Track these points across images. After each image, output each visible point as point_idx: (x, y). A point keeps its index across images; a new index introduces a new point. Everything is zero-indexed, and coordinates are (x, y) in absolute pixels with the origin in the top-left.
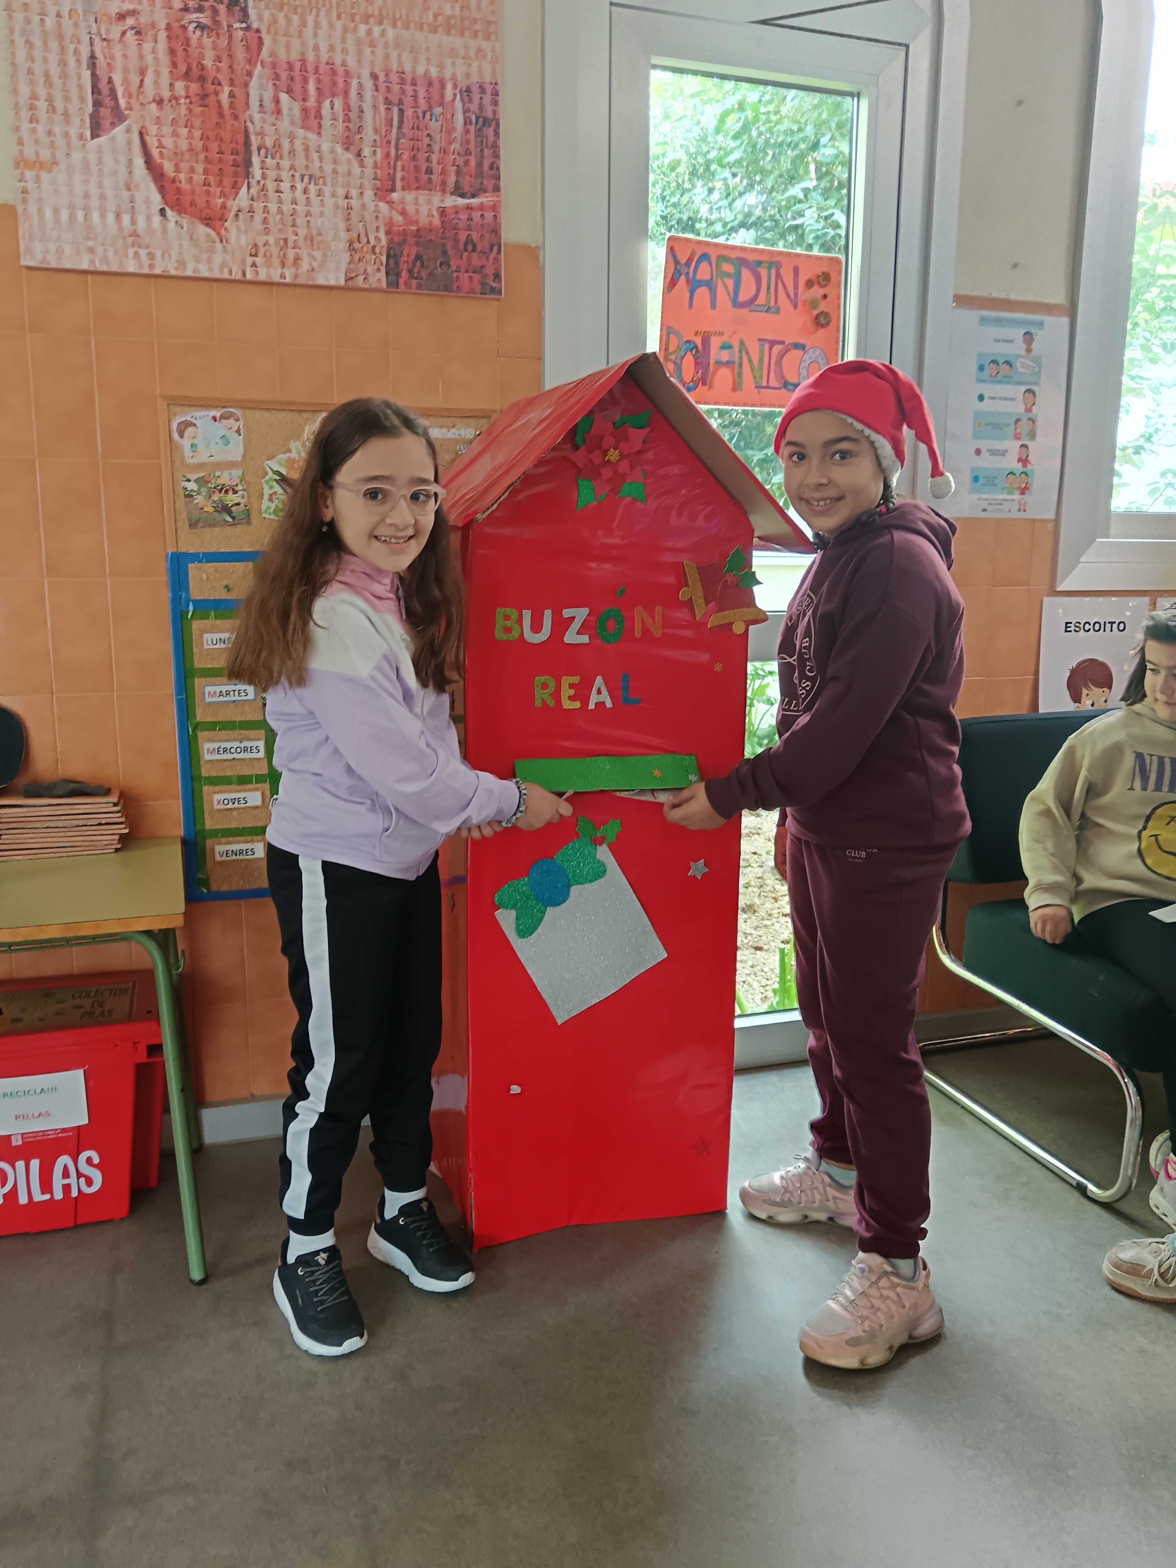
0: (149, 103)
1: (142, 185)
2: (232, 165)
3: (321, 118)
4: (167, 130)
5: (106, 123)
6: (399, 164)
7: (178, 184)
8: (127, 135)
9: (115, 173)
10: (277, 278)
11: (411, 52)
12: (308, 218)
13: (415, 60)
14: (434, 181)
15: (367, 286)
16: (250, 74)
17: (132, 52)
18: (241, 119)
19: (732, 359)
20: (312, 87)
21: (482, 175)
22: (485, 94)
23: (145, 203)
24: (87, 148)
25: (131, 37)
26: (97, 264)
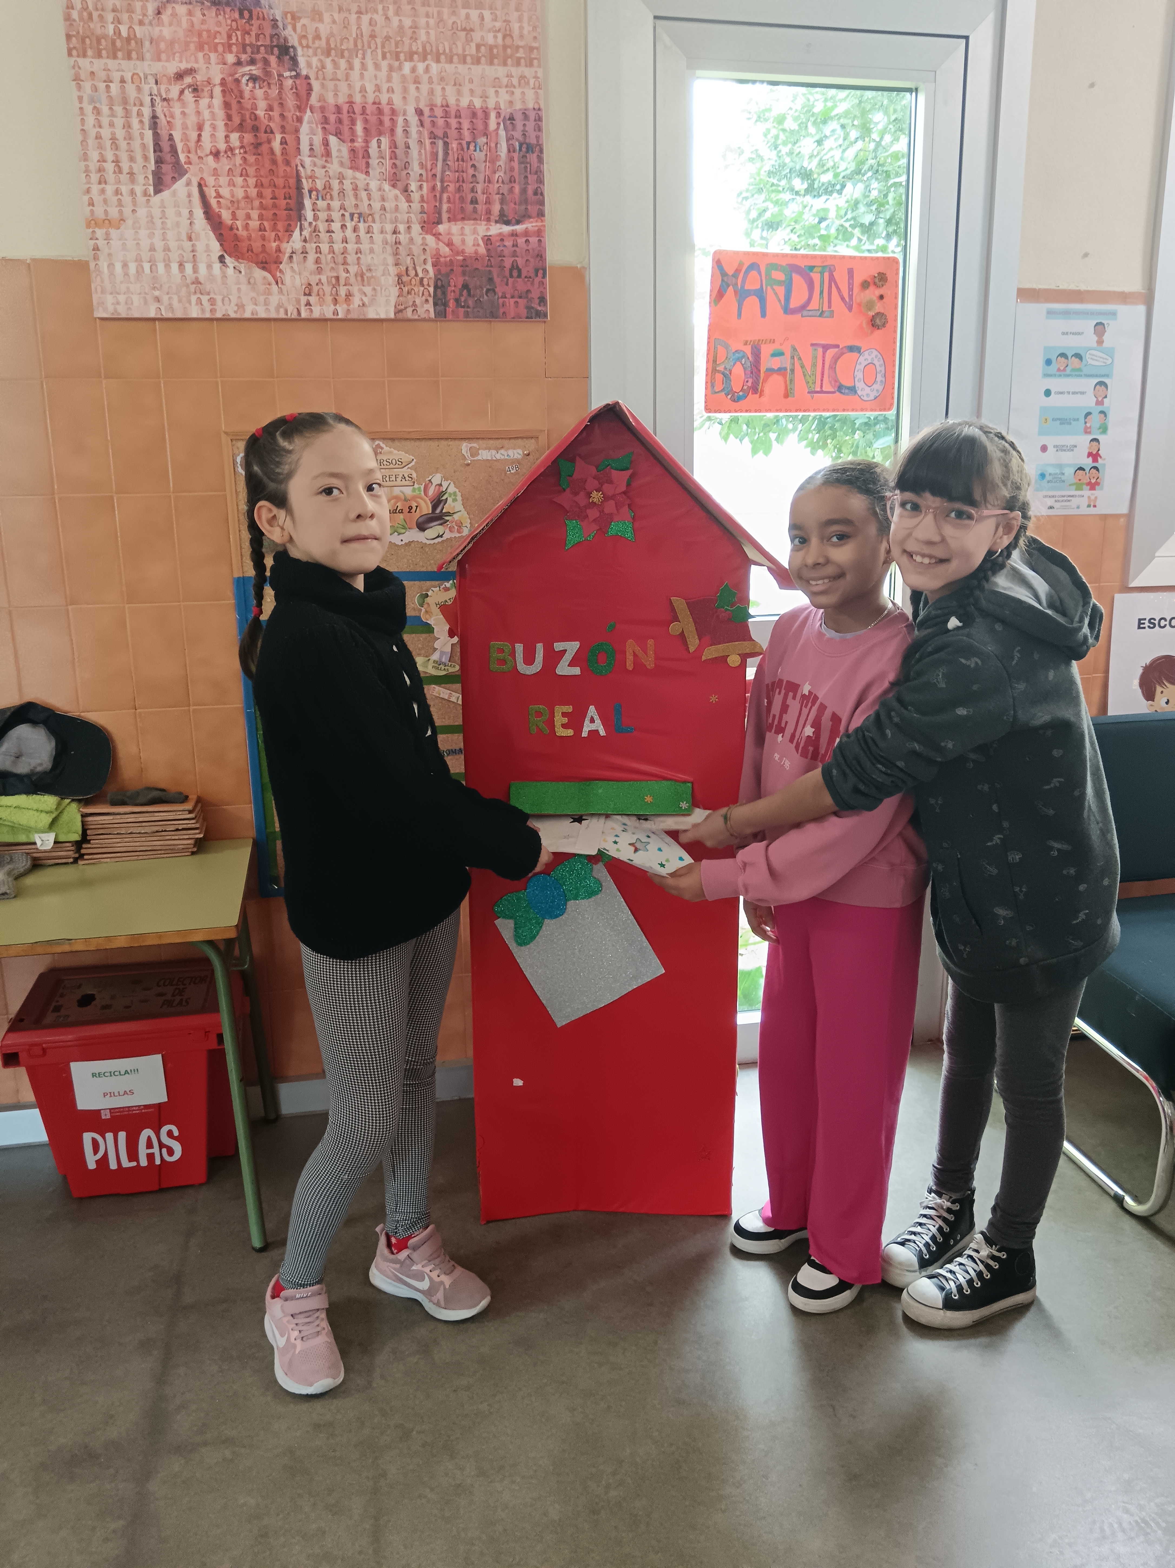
0: (207, 155)
1: (202, 233)
2: (285, 210)
3: (369, 157)
4: (224, 180)
5: (167, 179)
6: (445, 196)
7: (235, 231)
8: (187, 188)
9: (178, 224)
10: (329, 315)
11: (455, 85)
12: (359, 255)
13: (459, 92)
14: (479, 211)
15: (416, 317)
16: (300, 120)
17: (191, 109)
18: (293, 165)
19: (784, 366)
20: (359, 128)
21: (526, 202)
22: (529, 121)
23: (206, 251)
24: (151, 203)
25: (188, 96)
26: (163, 313)
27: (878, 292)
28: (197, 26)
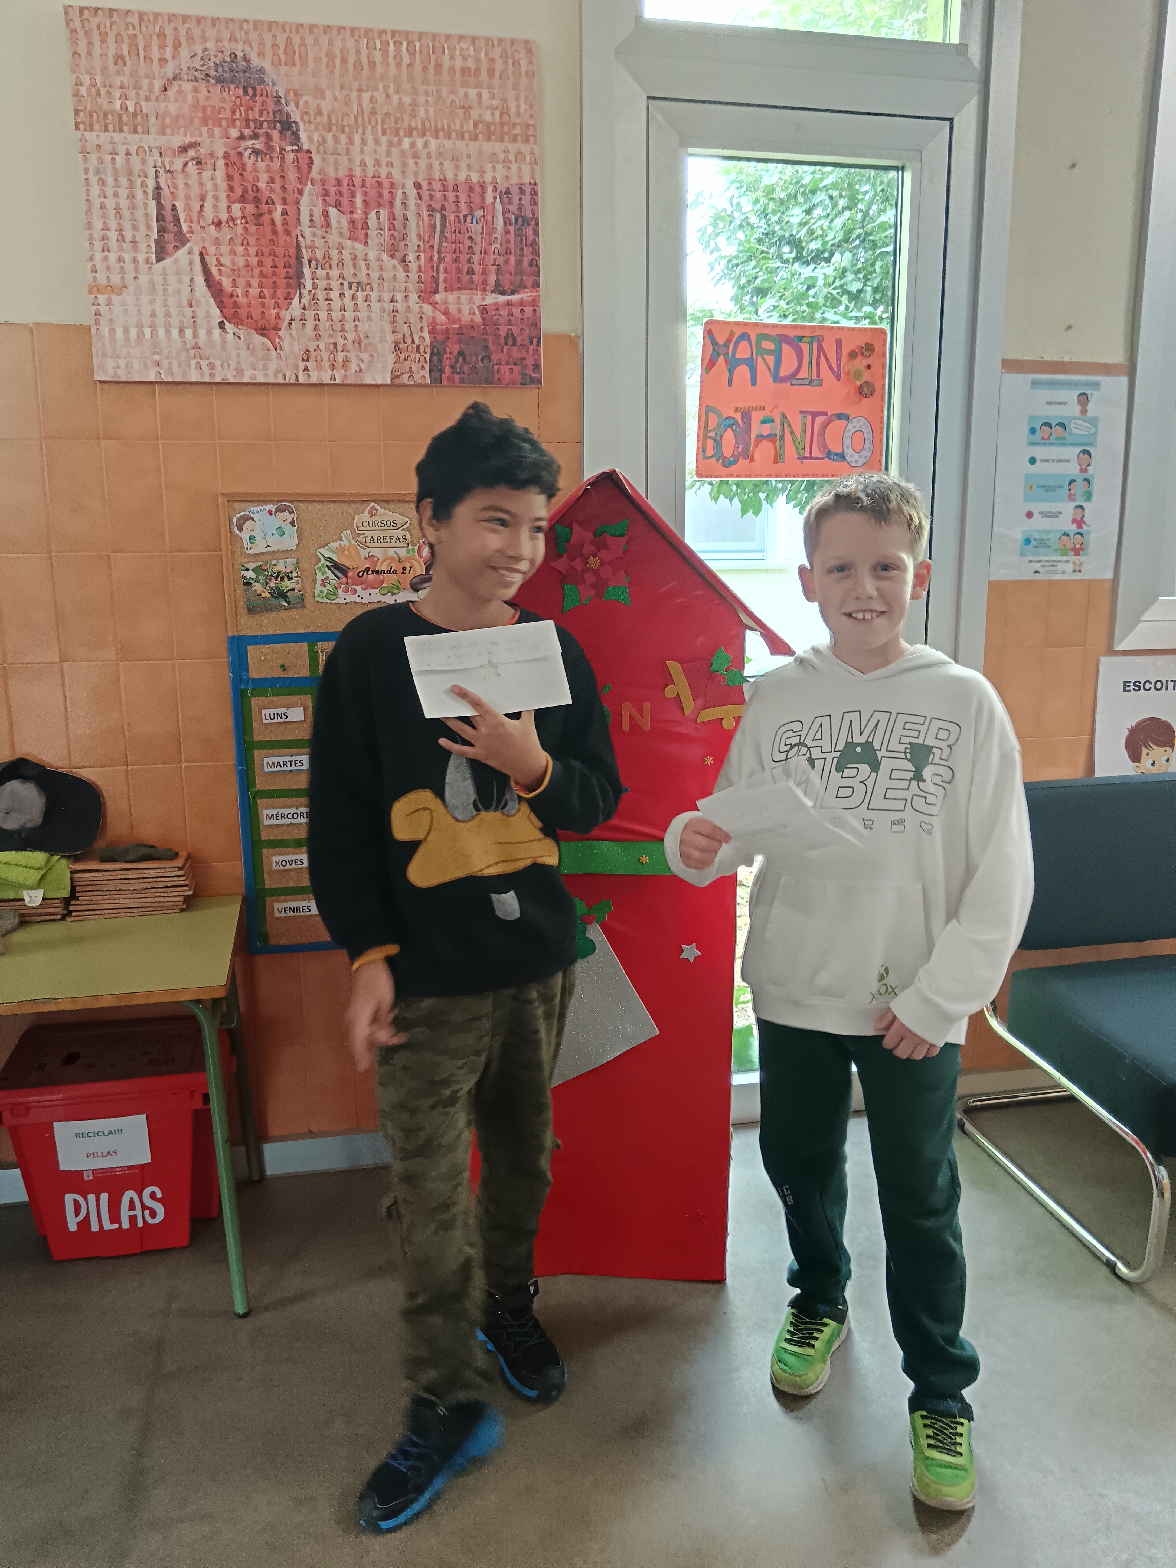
0: (209, 225)
1: (203, 301)
2: (285, 278)
3: (368, 228)
4: (225, 249)
5: (170, 247)
6: (442, 266)
7: (235, 298)
8: (189, 256)
9: (179, 291)
10: (327, 380)
11: (453, 160)
12: (357, 322)
13: (457, 167)
14: (475, 281)
15: (412, 383)
16: (301, 192)
17: (194, 180)
18: (294, 235)
19: (774, 433)
20: (359, 200)
21: (521, 273)
22: (525, 194)
23: (205, 318)
24: (153, 271)
25: (192, 168)
26: (163, 376)
27: (865, 362)
28: (202, 102)
